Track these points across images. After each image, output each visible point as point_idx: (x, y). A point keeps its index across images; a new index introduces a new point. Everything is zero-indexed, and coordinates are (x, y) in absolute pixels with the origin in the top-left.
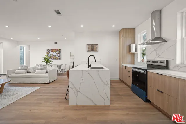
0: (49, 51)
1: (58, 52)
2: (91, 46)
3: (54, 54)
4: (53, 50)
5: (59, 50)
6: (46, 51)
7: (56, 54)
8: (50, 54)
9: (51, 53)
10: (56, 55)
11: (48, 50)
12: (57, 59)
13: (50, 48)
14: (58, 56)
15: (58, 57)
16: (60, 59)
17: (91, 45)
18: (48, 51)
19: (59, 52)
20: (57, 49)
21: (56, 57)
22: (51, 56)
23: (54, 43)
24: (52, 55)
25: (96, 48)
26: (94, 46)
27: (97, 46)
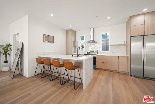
17: (48, 36)
25: (52, 39)
26: (50, 37)
27: (53, 37)
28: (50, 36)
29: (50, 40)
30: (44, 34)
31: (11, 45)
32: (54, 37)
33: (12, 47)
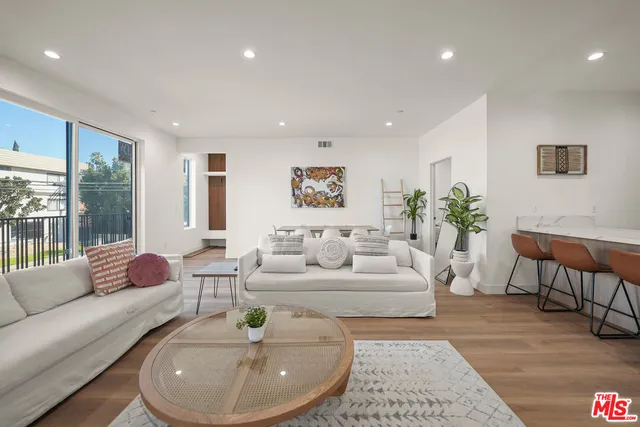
0: (302, 175)
1: (334, 178)
2: (557, 153)
3: (321, 186)
4: (315, 172)
5: (338, 172)
6: (289, 175)
7: (329, 186)
8: (304, 185)
9: (307, 182)
10: (327, 190)
11: (296, 170)
12: (333, 206)
13: (304, 165)
14: (333, 195)
15: (337, 197)
16: (341, 205)
17: (558, 147)
18: (298, 176)
19: (339, 180)
20: (331, 168)
21: (327, 199)
22: (306, 196)
23: (320, 146)
24: (310, 191)
25: (578, 160)
26: (567, 153)
27: (582, 150)
28: (566, 147)
29: (567, 163)
30: (541, 146)
31: (424, 193)
32: (585, 147)
33: (427, 197)
